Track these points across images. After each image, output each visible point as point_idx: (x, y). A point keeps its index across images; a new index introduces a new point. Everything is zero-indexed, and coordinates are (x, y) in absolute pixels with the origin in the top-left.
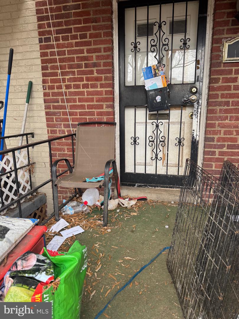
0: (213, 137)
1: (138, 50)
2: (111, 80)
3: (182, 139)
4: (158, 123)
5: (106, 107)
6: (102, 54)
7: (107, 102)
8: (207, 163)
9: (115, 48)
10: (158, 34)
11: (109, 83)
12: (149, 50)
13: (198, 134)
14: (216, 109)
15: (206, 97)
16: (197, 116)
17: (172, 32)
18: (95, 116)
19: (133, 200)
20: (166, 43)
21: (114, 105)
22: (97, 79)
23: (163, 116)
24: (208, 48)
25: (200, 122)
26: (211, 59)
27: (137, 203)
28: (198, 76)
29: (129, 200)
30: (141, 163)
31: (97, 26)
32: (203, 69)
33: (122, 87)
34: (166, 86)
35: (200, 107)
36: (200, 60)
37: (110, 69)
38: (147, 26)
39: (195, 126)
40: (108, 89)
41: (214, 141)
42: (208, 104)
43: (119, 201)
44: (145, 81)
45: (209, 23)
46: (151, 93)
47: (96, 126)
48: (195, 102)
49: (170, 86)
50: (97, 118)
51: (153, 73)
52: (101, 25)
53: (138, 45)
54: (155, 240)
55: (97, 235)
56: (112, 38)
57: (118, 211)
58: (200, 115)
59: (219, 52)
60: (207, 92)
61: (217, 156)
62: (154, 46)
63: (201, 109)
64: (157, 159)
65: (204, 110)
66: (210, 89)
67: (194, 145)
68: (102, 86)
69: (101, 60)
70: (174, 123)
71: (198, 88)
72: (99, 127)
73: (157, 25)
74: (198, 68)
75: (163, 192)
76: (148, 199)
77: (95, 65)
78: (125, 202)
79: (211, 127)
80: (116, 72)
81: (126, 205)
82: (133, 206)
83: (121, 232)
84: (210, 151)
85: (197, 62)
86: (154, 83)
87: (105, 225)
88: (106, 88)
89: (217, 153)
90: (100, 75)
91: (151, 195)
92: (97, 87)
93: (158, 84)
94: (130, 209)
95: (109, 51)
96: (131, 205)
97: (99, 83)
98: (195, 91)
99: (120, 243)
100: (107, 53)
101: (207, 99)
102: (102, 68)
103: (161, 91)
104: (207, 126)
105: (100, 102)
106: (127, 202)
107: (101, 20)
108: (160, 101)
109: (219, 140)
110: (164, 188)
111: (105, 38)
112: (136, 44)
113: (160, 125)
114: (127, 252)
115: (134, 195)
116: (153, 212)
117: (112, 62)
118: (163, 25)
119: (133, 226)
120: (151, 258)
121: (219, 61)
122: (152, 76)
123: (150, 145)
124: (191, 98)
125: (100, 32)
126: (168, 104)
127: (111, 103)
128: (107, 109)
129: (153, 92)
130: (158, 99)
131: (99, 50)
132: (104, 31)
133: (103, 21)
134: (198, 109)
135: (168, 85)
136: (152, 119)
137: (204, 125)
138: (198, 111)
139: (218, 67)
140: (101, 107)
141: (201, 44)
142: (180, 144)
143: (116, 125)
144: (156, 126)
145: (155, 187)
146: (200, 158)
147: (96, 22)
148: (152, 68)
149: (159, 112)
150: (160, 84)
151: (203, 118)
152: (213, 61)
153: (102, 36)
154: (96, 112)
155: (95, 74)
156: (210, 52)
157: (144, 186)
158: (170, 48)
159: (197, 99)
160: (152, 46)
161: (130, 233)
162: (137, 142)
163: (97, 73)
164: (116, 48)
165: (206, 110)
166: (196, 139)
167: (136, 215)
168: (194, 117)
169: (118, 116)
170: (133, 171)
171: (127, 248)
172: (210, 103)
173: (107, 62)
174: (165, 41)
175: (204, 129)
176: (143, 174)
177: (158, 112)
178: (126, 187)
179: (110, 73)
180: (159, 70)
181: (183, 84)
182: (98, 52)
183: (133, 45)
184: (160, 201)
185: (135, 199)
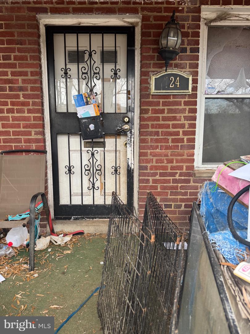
0: (146, 166)
1: (69, 76)
2: (39, 106)
3: (119, 167)
4: (94, 151)
5: (35, 134)
6: (29, 78)
7: (36, 128)
8: (142, 191)
9: (43, 72)
10: (88, 62)
11: (37, 109)
12: (80, 77)
13: (133, 162)
14: (147, 139)
15: (138, 126)
16: (131, 145)
17: (103, 61)
18: (22, 143)
19: (68, 236)
20: (97, 71)
21: (44, 132)
22: (23, 104)
23: (98, 144)
24: (138, 79)
25: (134, 151)
26: (141, 90)
27: (72, 239)
28: (130, 106)
29: (64, 236)
30: (78, 193)
31: (23, 48)
32: (134, 100)
33: (53, 113)
34: (99, 114)
35: (133, 136)
36: (131, 90)
37: (39, 94)
38: (77, 53)
39: (130, 155)
40: (36, 115)
41: (147, 169)
42: (141, 134)
43: (51, 238)
44: (77, 108)
45: (137, 56)
46: (84, 121)
47: (24, 154)
48: (128, 131)
49: (102, 114)
50: (24, 145)
51: (85, 101)
52: (27, 48)
53: (68, 71)
54: (88, 280)
55: (21, 283)
56: (40, 63)
57: (50, 250)
58: (134, 143)
59: (147, 84)
60: (138, 122)
61: (151, 184)
62: (85, 73)
63: (134, 138)
64: (94, 189)
65: (137, 139)
66: (141, 119)
67: (130, 173)
68: (29, 111)
69: (28, 84)
70: (109, 151)
71: (130, 117)
72: (27, 156)
73: (88, 53)
74: (130, 98)
75: (100, 224)
76: (86, 232)
77: (21, 89)
78: (58, 239)
79: (144, 156)
80: (46, 97)
81: (59, 243)
82: (67, 243)
83: (50, 276)
84: (144, 179)
85: (128, 93)
86: (86, 111)
87: (32, 269)
88: (35, 113)
89: (151, 181)
90: (28, 100)
91: (88, 228)
92: (24, 112)
93: (90, 113)
94: (64, 247)
95: (37, 76)
96: (65, 242)
97: (26, 108)
98: (127, 121)
99: (48, 289)
100: (35, 77)
101: (139, 129)
102: (29, 92)
103: (94, 119)
104: (141, 154)
105: (28, 128)
106: (60, 239)
107: (27, 44)
108: (94, 129)
109: (151, 168)
110: (102, 219)
111: (32, 62)
112: (66, 70)
113: (95, 153)
114: (54, 300)
115: (70, 230)
116: (89, 248)
117: (41, 87)
118: (93, 53)
119: (65, 267)
120: (81, 303)
121: (148, 93)
122: (84, 104)
123: (87, 174)
124: (123, 127)
125: (26, 55)
126: (102, 133)
127: (41, 130)
128: (36, 136)
129: (86, 120)
130: (92, 127)
131: (25, 74)
132: (31, 54)
133: (30, 44)
134: (131, 138)
135: (101, 114)
136: (87, 146)
137: (138, 154)
138: (131, 140)
139: (147, 99)
140: (30, 134)
141: (131, 76)
142: (116, 173)
143: (46, 154)
144: (91, 154)
145: (93, 218)
146: (136, 187)
147: (21, 45)
148: (84, 96)
149: (94, 140)
150: (92, 113)
151: (137, 147)
152: (142, 93)
153: (29, 60)
154: (23, 139)
155: (22, 99)
156: (139, 83)
157: (81, 218)
158: (101, 77)
159: (130, 128)
160: (83, 73)
161: (60, 275)
162: (72, 171)
163: (23, 98)
164: (45, 72)
165: (139, 139)
166: (131, 168)
167: (70, 253)
168: (128, 145)
169: (49, 143)
170: (69, 203)
171: (55, 294)
172: (142, 133)
173: (35, 87)
174: (96, 70)
175: (138, 158)
176: (79, 206)
177: (92, 140)
178: (60, 221)
179: (38, 98)
180: (90, 99)
181: (116, 113)
182: (24, 76)
183: (64, 71)
184: (98, 234)
185: (70, 234)
